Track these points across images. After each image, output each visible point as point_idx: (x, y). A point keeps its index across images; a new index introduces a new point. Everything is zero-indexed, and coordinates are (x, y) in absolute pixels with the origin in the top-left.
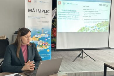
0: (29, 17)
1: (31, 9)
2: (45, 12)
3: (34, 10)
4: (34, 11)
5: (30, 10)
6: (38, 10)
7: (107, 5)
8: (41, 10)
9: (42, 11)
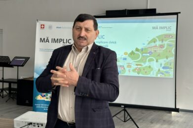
0: (41, 50)
1: (44, 39)
2: (63, 43)
3: (47, 39)
4: (48, 41)
5: (42, 40)
6: (54, 39)
7: (169, 28)
8: (58, 39)
9: (60, 41)
